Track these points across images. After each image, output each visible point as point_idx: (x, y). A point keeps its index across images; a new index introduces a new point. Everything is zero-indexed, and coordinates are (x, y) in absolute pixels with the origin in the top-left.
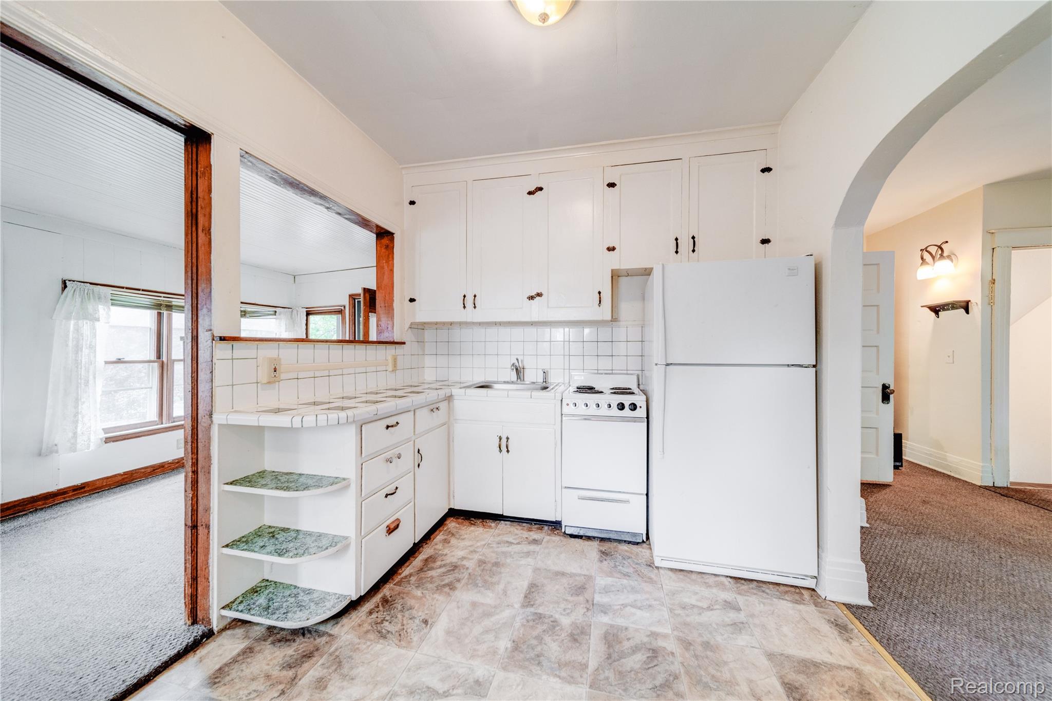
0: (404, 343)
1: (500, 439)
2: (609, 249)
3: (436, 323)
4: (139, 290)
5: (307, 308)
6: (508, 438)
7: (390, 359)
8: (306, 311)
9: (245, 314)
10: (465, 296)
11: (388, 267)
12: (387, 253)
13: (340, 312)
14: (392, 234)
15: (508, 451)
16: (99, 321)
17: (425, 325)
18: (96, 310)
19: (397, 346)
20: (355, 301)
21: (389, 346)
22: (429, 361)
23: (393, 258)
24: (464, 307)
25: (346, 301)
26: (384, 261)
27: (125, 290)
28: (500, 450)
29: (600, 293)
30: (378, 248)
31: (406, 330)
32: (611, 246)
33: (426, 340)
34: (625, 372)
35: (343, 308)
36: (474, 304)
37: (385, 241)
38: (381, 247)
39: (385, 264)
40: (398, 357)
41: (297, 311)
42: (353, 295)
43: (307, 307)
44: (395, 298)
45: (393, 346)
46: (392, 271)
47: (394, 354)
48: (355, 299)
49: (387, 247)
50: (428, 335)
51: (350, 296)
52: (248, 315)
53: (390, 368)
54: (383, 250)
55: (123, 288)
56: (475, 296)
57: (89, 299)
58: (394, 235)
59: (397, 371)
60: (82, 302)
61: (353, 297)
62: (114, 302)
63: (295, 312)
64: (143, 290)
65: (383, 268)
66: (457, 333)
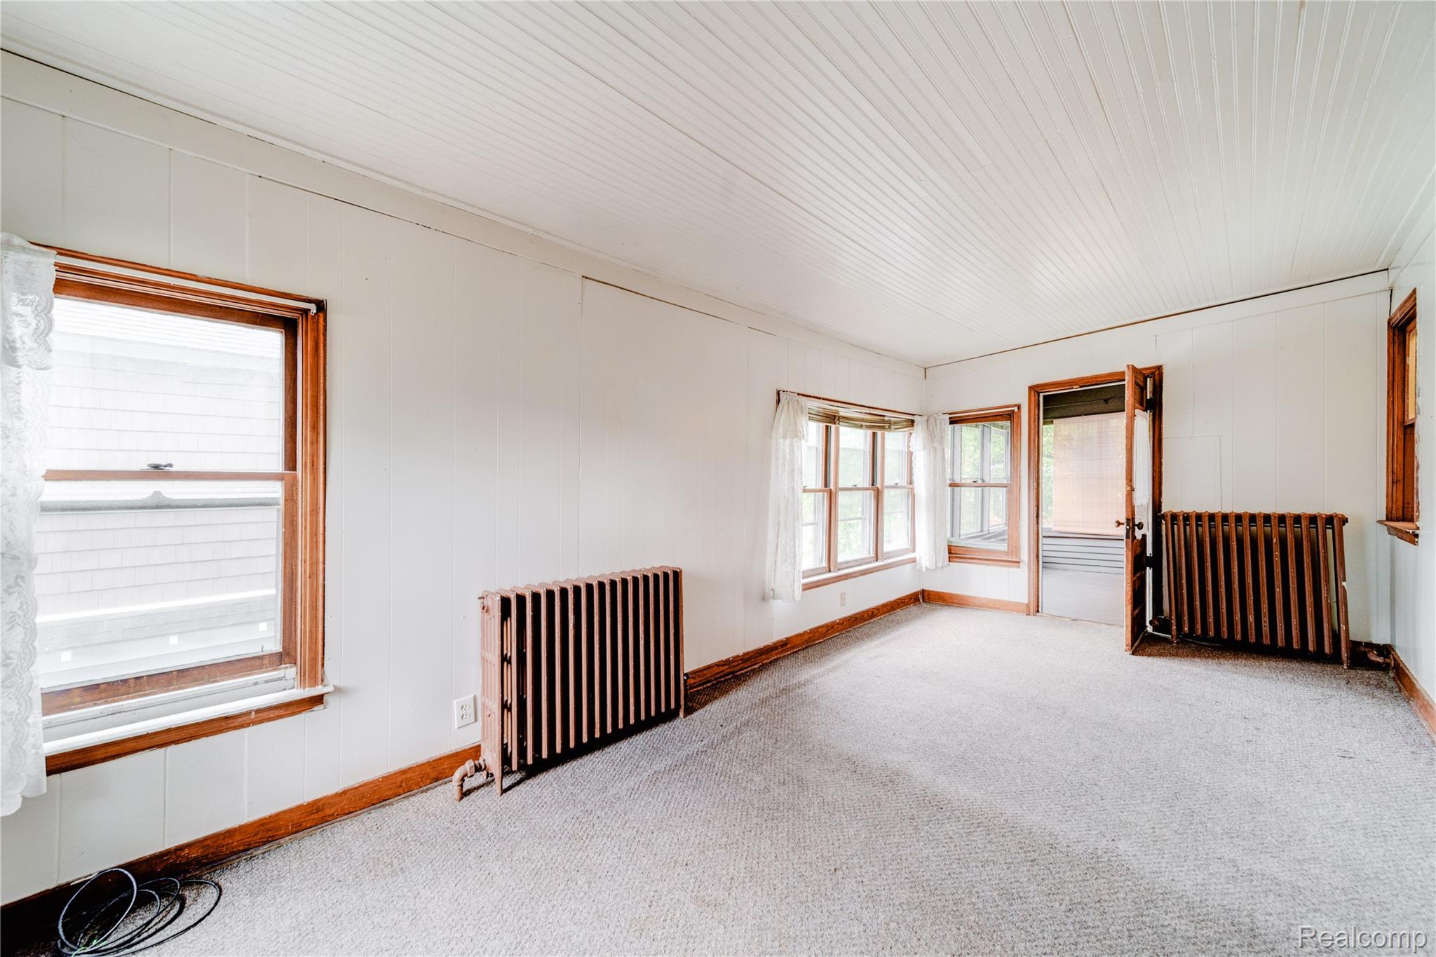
5: (950, 414)
8: (950, 418)
9: (890, 426)
13: (1011, 416)
20: (1039, 396)
25: (1022, 397)
35: (1016, 409)
41: (935, 420)
42: (1038, 386)
43: (951, 412)
48: (1039, 393)
51: (1031, 388)
52: (893, 427)
61: (1037, 389)
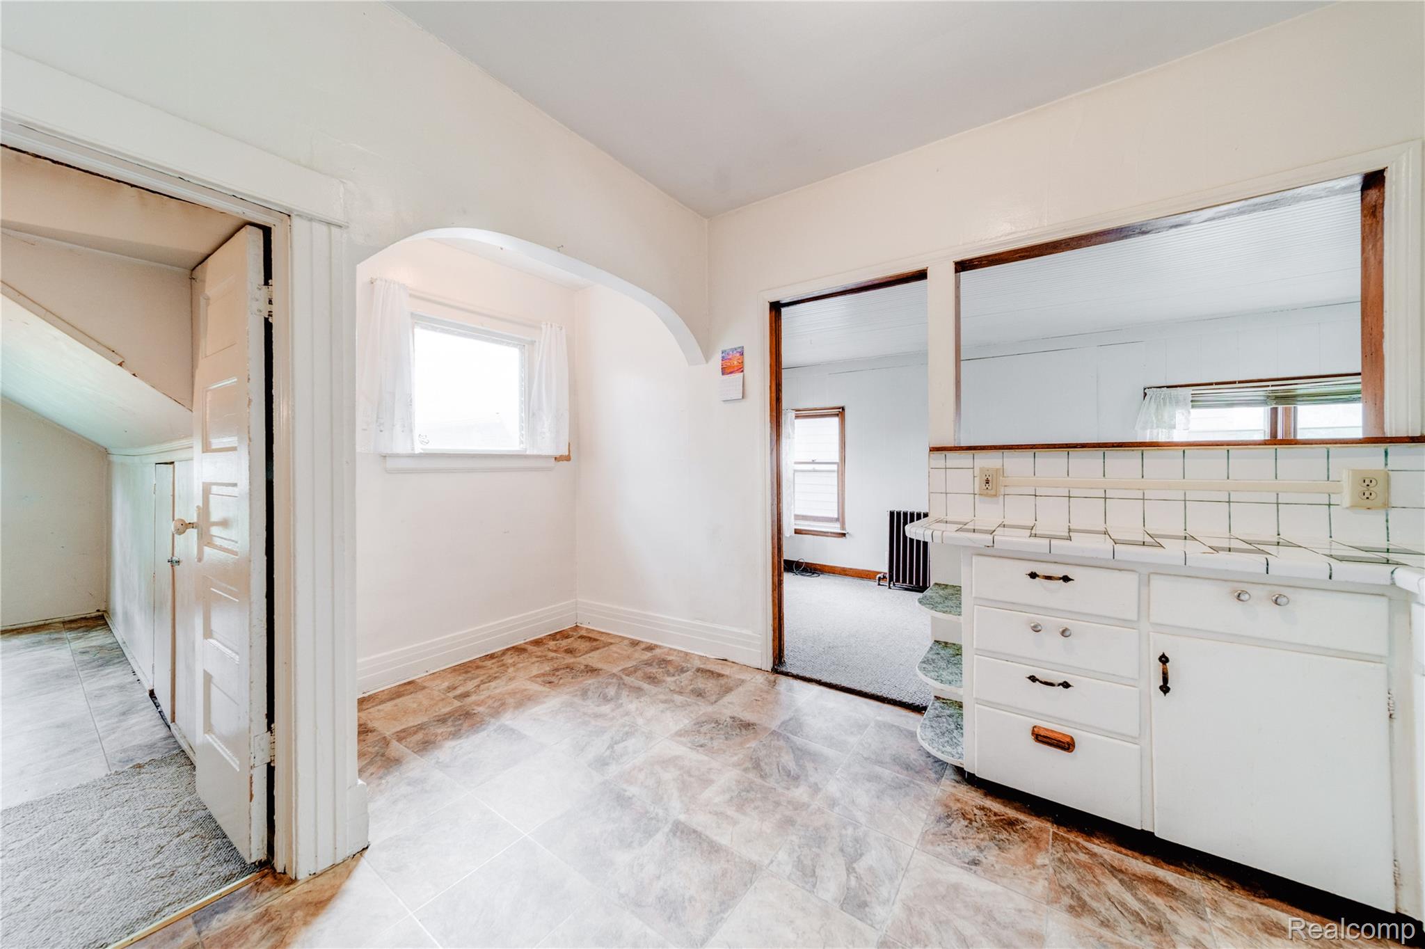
4: (1235, 382)
7: (1347, 478)
12: (1375, 225)
16: (1175, 428)
18: (1173, 417)
23: (1382, 232)
27: (1214, 387)
37: (1372, 197)
38: (1365, 216)
44: (1385, 330)
46: (1381, 263)
49: (1374, 209)
53: (1346, 500)
54: (1369, 221)
55: (1211, 384)
57: (1165, 404)
58: (1385, 174)
59: (1392, 511)
60: (1157, 409)
62: (1195, 403)
64: (1240, 382)
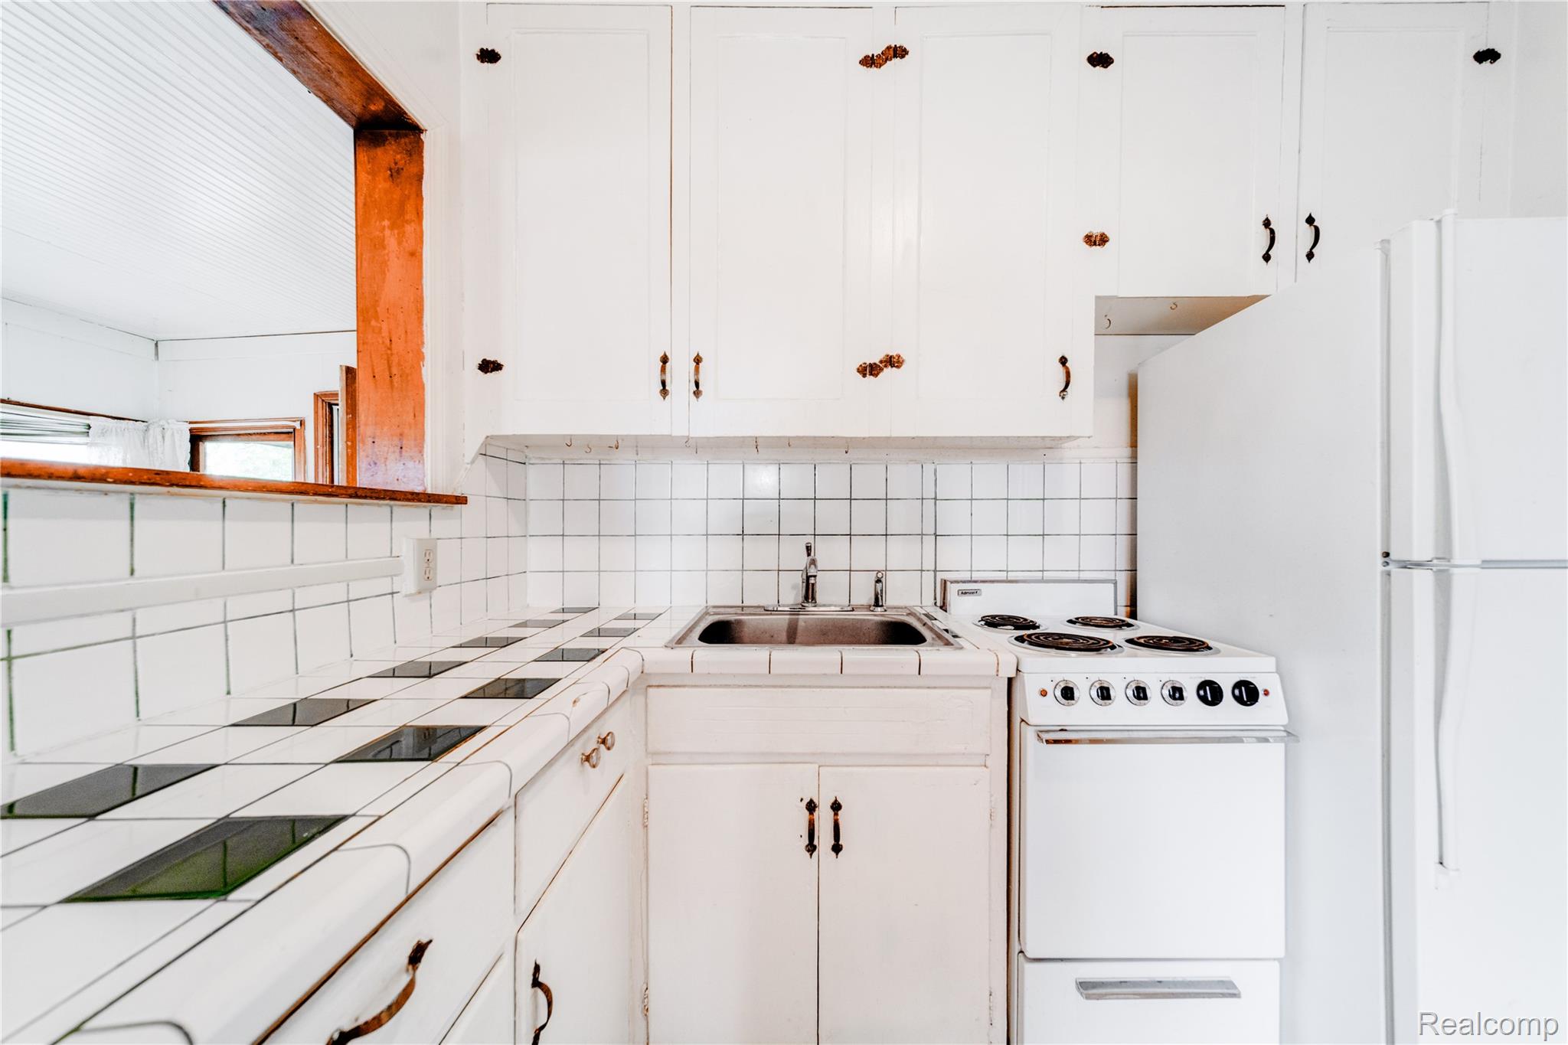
0: (461, 500)
1: (811, 807)
2: (1090, 240)
3: (569, 442)
5: (191, 423)
6: (836, 807)
7: (407, 552)
8: (191, 430)
10: (665, 360)
11: (400, 243)
12: (397, 195)
13: (290, 434)
14: (415, 130)
15: (837, 848)
17: (527, 451)
19: (438, 509)
20: (331, 409)
21: (401, 509)
22: (539, 554)
23: (419, 214)
24: (664, 392)
25: (306, 410)
26: (386, 223)
28: (811, 848)
29: (1063, 361)
30: (363, 176)
31: (468, 459)
32: (1096, 231)
33: (531, 495)
34: (1074, 575)
35: (297, 425)
36: (697, 384)
37: (389, 153)
38: (373, 173)
39: (387, 232)
40: (442, 548)
41: (163, 428)
42: (326, 395)
44: (427, 350)
45: (421, 510)
46: (415, 255)
47: (426, 535)
48: (330, 405)
49: (395, 173)
50: (539, 480)
51: (317, 398)
53: (408, 582)
54: (383, 184)
56: (698, 360)
58: (422, 136)
59: (435, 593)
61: (328, 399)
63: (155, 432)
65: (384, 248)
66: (622, 475)
